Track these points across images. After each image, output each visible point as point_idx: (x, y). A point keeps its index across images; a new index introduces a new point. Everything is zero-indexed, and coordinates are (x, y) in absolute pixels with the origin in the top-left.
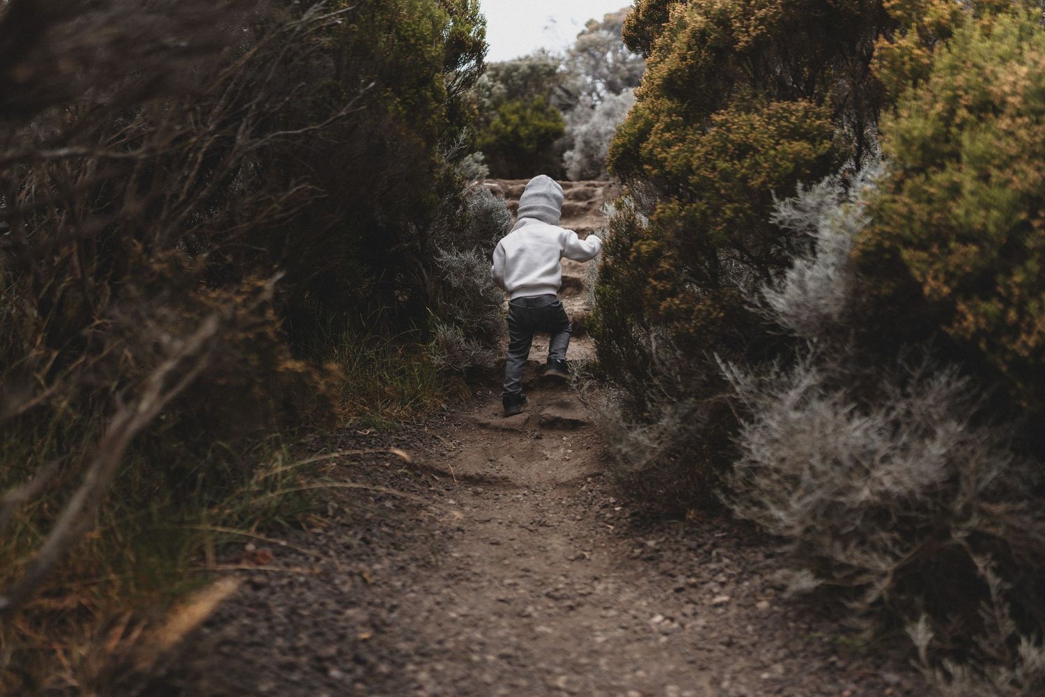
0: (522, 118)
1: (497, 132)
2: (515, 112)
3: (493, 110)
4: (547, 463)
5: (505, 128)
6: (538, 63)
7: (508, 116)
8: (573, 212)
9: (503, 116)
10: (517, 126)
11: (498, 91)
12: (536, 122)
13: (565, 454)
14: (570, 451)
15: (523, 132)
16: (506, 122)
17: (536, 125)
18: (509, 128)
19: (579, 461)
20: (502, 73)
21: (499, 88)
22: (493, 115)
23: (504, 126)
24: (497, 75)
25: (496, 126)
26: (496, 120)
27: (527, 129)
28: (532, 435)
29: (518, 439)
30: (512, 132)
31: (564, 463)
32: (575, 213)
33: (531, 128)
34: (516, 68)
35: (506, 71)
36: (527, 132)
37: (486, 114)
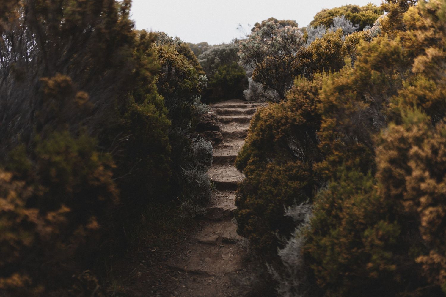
0: (228, 71)
1: (217, 78)
2: (224, 69)
3: (215, 69)
4: (223, 262)
5: (221, 77)
6: (233, 48)
7: (222, 71)
8: (246, 121)
9: (219, 71)
10: (226, 75)
11: (217, 61)
12: (234, 73)
13: (231, 257)
14: (232, 255)
15: (228, 77)
16: (221, 74)
17: (233, 74)
18: (222, 77)
19: (235, 261)
20: (219, 53)
21: (217, 60)
22: (215, 71)
23: (220, 76)
24: (217, 53)
25: (217, 76)
26: (217, 73)
27: (230, 76)
28: (219, 246)
29: (214, 248)
30: (224, 77)
31: (230, 262)
32: (247, 121)
33: (231, 76)
34: (224, 50)
35: (220, 52)
36: (230, 77)
37: (213, 70)
